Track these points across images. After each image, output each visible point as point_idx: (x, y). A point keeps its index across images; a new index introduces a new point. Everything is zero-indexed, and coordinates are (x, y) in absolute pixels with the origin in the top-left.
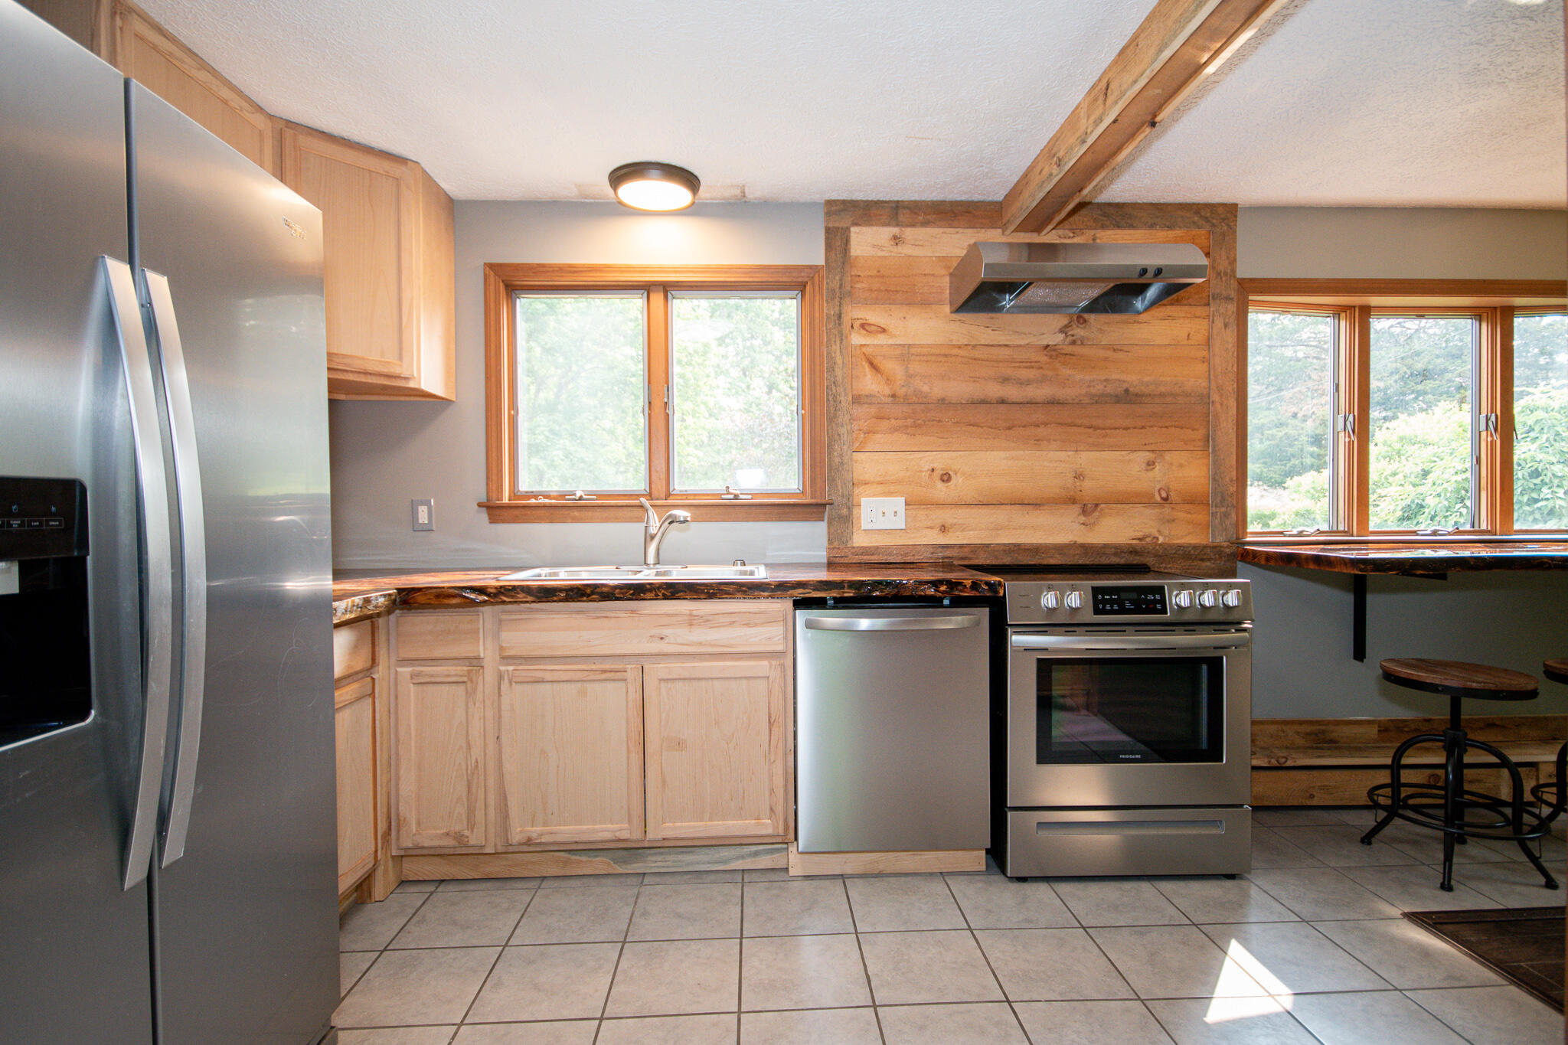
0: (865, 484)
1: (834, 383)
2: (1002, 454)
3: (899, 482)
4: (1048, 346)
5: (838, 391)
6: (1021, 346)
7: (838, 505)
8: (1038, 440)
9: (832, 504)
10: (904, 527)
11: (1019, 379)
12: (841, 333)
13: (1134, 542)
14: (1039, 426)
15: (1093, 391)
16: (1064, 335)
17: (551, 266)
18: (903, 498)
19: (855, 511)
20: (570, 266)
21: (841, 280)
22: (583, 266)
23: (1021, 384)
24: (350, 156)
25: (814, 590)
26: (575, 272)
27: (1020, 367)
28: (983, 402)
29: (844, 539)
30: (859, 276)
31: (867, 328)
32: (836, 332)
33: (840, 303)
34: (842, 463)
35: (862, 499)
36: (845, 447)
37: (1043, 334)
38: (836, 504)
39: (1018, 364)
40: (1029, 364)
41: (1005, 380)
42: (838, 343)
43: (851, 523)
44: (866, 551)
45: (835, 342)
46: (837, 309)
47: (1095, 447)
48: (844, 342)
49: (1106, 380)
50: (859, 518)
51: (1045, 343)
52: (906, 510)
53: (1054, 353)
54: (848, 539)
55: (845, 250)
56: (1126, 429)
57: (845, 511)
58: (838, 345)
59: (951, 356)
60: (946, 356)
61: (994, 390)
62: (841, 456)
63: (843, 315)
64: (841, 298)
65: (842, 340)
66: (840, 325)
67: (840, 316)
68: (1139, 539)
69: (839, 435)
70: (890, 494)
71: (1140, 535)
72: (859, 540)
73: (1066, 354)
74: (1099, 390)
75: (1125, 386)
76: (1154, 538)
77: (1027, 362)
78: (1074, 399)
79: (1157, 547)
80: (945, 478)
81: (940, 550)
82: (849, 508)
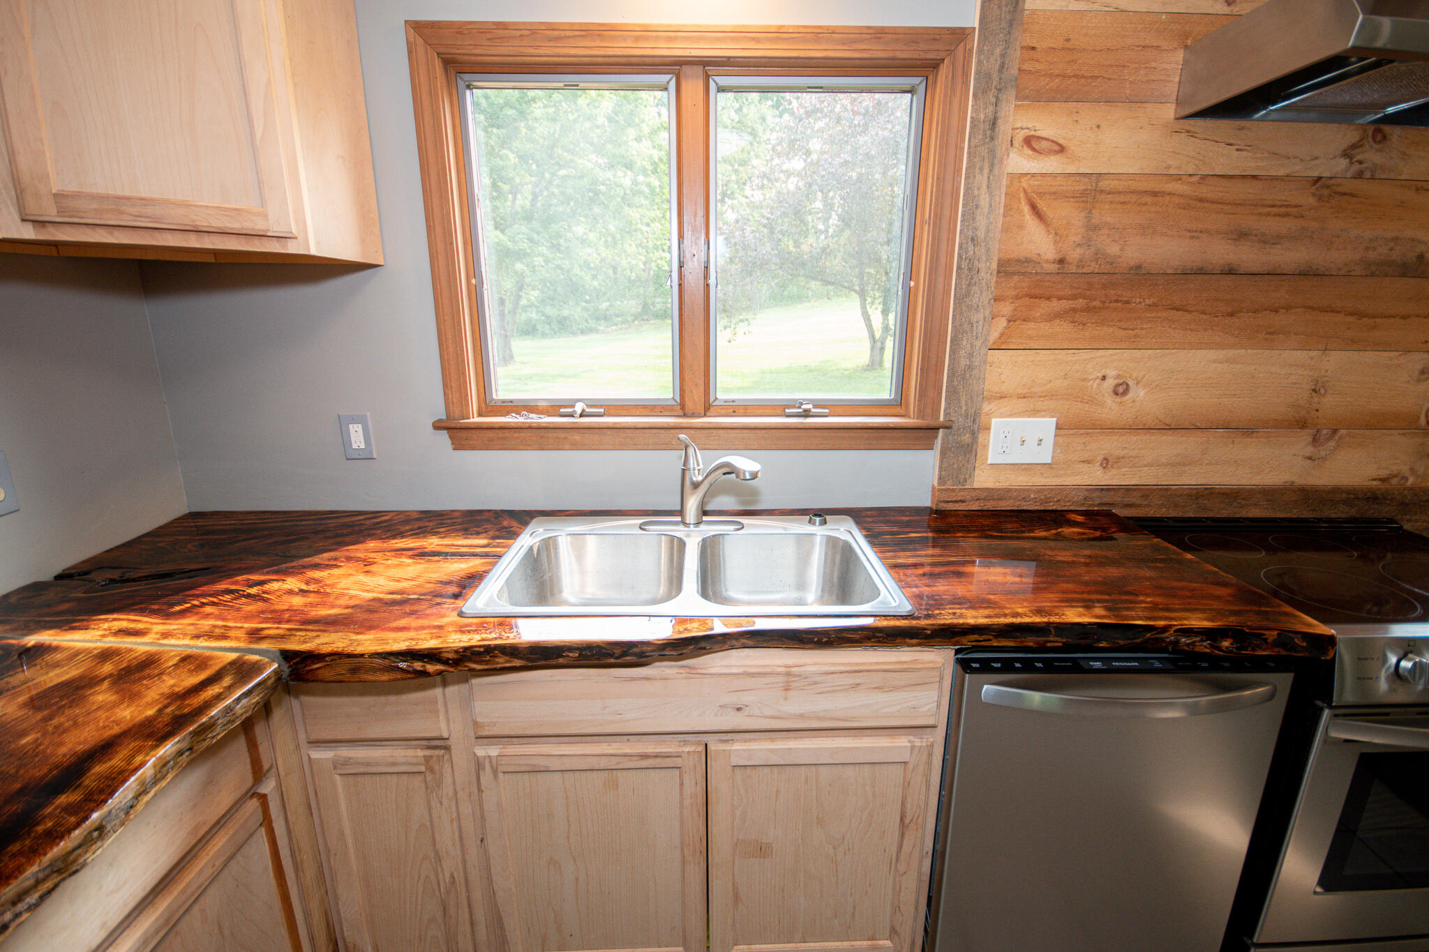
0: (1001, 398)
1: (973, 239)
2: (1212, 354)
3: (1051, 395)
4: (1319, 178)
5: (977, 253)
6: (1276, 178)
7: (959, 429)
8: (1270, 333)
9: (948, 427)
10: (1049, 461)
11: (1263, 234)
12: (992, 152)
13: (1375, 483)
14: (1276, 311)
15: (1372, 255)
16: (1348, 160)
17: (516, 26)
18: (1055, 419)
19: (981, 438)
20: (551, 27)
21: (1003, 56)
22: (572, 27)
23: (1265, 242)
25: (995, 637)
26: (558, 39)
27: (1268, 214)
28: (1201, 271)
29: (962, 477)
30: (1033, 48)
31: (1034, 144)
32: (984, 151)
33: (997, 98)
34: (970, 367)
35: (994, 421)
36: (978, 343)
37: (1316, 158)
38: (955, 427)
39: (1267, 210)
40: (1283, 210)
41: (1241, 235)
42: (986, 171)
43: (974, 453)
44: (991, 493)
45: (981, 169)
46: (990, 109)
47: (1355, 344)
48: (996, 171)
49: (1395, 239)
50: (986, 447)
51: (1316, 174)
52: (1055, 436)
53: (1326, 192)
54: (967, 476)
56: (1404, 317)
57: (967, 438)
58: (986, 175)
59: (1164, 194)
60: (1155, 194)
61: (1220, 252)
62: (971, 355)
63: (1000, 122)
64: (1000, 90)
65: (992, 166)
66: (992, 138)
67: (994, 123)
68: (1380, 480)
69: (971, 324)
70: (1035, 413)
71: (1383, 473)
72: (983, 479)
73: (1345, 194)
74: (1380, 255)
75: (1420, 248)
76: (1403, 478)
77: (1281, 206)
78: (1339, 269)
79: (1406, 492)
80: (1121, 389)
81: (1097, 494)
82: (973, 433)
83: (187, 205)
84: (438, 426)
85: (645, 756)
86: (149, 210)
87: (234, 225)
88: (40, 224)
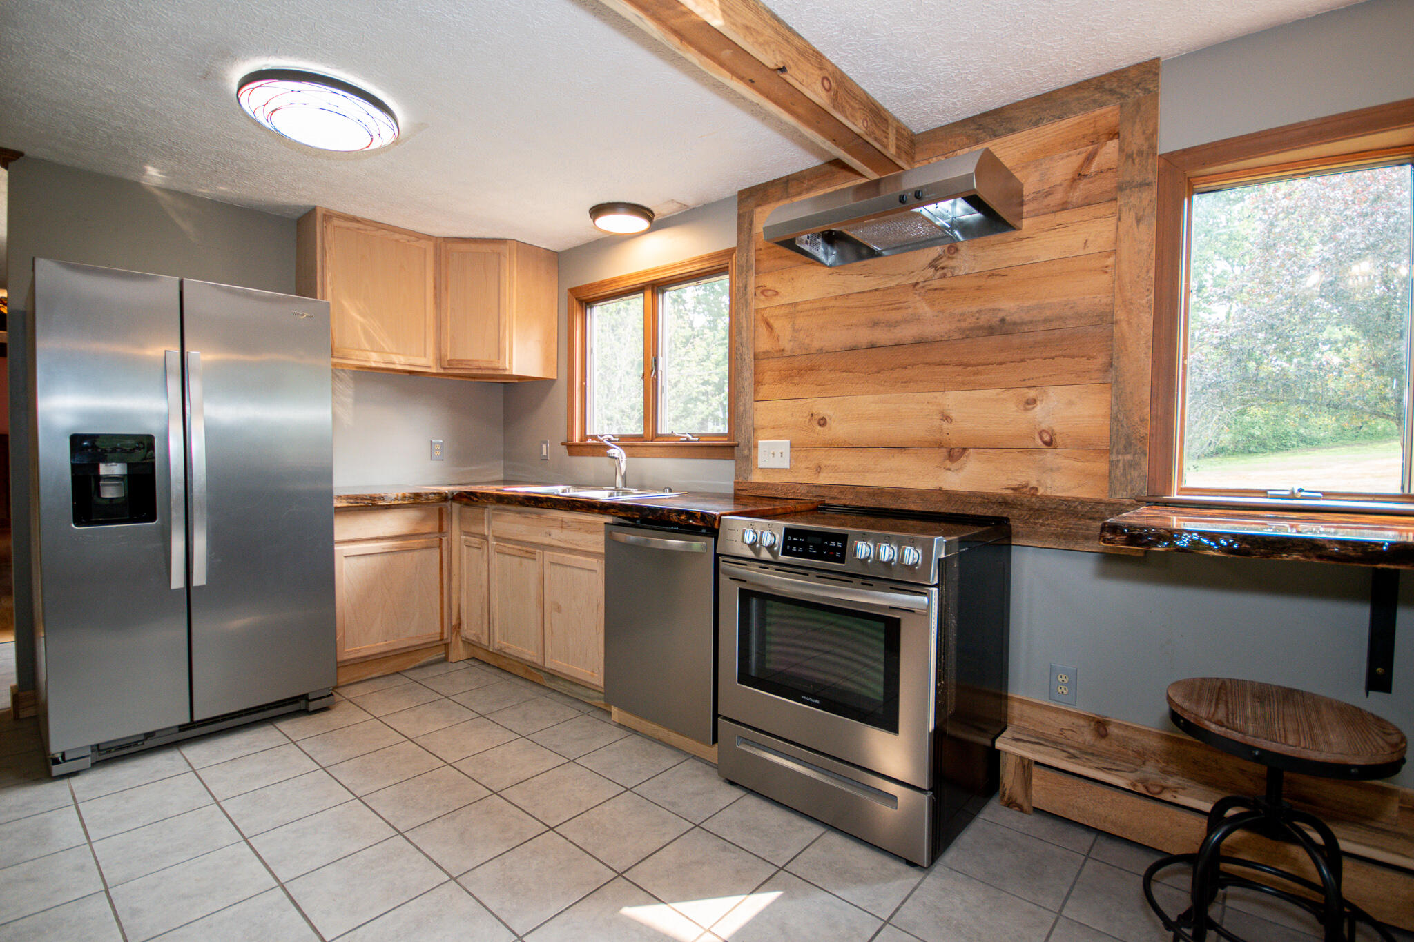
0: (762, 428)
1: (741, 344)
2: (870, 398)
3: (786, 427)
4: (917, 283)
6: (890, 288)
7: (743, 447)
8: (905, 382)
9: (738, 446)
10: (788, 467)
11: (888, 322)
12: (746, 300)
13: (1007, 491)
14: (906, 368)
15: (963, 324)
16: (933, 270)
17: (595, 284)
18: (788, 441)
19: (754, 452)
20: (603, 282)
21: (747, 256)
22: (608, 280)
23: (890, 326)
24: (473, 247)
26: (605, 285)
27: (889, 310)
28: (855, 348)
29: (746, 475)
30: (761, 249)
31: (766, 293)
32: (742, 301)
33: (747, 275)
34: (745, 411)
35: (760, 442)
36: (747, 398)
37: (913, 272)
38: (741, 445)
39: (887, 307)
40: (897, 305)
41: (875, 324)
42: (744, 310)
43: (751, 462)
44: (759, 486)
45: (742, 309)
46: (744, 281)
47: (964, 386)
48: (748, 309)
49: (979, 311)
50: (757, 458)
51: (914, 281)
52: (790, 451)
53: (923, 291)
54: (749, 475)
55: (750, 229)
56: (1000, 364)
57: (746, 452)
58: (744, 312)
59: (829, 308)
60: (824, 309)
61: (864, 336)
62: (745, 405)
63: (748, 286)
64: (747, 271)
65: (747, 307)
66: (746, 294)
67: (746, 287)
68: (1012, 489)
69: (744, 388)
70: (779, 437)
71: (1014, 484)
72: (756, 478)
73: (936, 289)
74: (970, 323)
75: (1000, 315)
76: (1032, 488)
77: (895, 304)
78: (942, 336)
79: (1033, 500)
80: (822, 422)
81: (814, 489)
82: (750, 449)
83: (477, 361)
84: (562, 444)
85: (527, 552)
86: (469, 363)
87: (490, 366)
88: (445, 368)
